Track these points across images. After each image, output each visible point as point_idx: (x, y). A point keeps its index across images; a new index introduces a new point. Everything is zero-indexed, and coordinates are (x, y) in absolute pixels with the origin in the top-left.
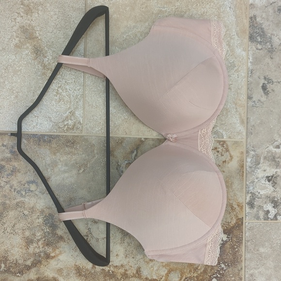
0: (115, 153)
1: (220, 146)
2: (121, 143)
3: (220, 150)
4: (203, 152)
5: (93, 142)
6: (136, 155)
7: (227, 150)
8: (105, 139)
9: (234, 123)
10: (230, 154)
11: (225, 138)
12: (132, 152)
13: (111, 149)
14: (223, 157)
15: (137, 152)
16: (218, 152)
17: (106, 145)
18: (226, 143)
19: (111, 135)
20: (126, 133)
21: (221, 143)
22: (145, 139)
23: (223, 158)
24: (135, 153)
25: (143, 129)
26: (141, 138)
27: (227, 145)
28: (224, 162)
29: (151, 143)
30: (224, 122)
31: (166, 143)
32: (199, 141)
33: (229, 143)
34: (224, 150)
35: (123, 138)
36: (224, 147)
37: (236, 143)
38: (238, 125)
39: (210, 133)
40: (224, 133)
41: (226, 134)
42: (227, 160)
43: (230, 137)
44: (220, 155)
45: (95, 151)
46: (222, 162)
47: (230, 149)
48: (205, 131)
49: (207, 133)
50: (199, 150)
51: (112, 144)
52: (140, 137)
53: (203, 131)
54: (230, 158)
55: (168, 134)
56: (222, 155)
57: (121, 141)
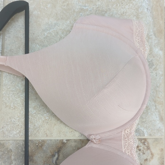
0: (35, 158)
1: (141, 145)
2: (41, 146)
3: (141, 148)
4: (128, 154)
5: (11, 147)
6: (57, 159)
7: (148, 148)
8: (24, 143)
9: (154, 120)
10: (151, 151)
11: (146, 136)
12: (53, 156)
13: (30, 154)
14: (144, 155)
15: (59, 156)
16: (140, 150)
17: (24, 149)
18: (148, 140)
19: (30, 138)
20: (47, 136)
21: (143, 141)
22: (68, 140)
23: (145, 157)
24: (56, 156)
25: (65, 129)
26: (63, 140)
27: (148, 143)
28: (146, 160)
29: (73, 144)
30: (144, 120)
31: (89, 145)
32: (123, 142)
33: (150, 141)
34: (145, 148)
35: (43, 141)
36: (145, 144)
37: (156, 140)
38: (158, 122)
39: (133, 133)
40: (145, 131)
41: (147, 132)
42: (148, 158)
43: (150, 135)
44: (142, 154)
45: (13, 157)
46: (144, 160)
47: (151, 146)
48: (129, 131)
49: (131, 133)
50: (123, 151)
51: (31, 148)
52: (62, 138)
53: (126, 131)
54: (150, 156)
55: (91, 135)
56: (144, 153)
57: (41, 144)
